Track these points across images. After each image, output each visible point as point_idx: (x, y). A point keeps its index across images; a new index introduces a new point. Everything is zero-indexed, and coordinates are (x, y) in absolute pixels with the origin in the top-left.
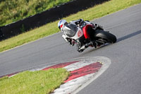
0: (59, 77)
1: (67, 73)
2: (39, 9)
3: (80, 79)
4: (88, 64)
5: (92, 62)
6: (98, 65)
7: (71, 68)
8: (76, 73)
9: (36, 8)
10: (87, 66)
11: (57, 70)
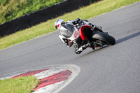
0: (28, 85)
1: (36, 81)
2: (8, 17)
3: (50, 87)
4: (57, 72)
5: (62, 70)
6: (68, 73)
7: (41, 76)
8: (46, 81)
9: (6, 16)
10: (57, 74)
11: (27, 78)
